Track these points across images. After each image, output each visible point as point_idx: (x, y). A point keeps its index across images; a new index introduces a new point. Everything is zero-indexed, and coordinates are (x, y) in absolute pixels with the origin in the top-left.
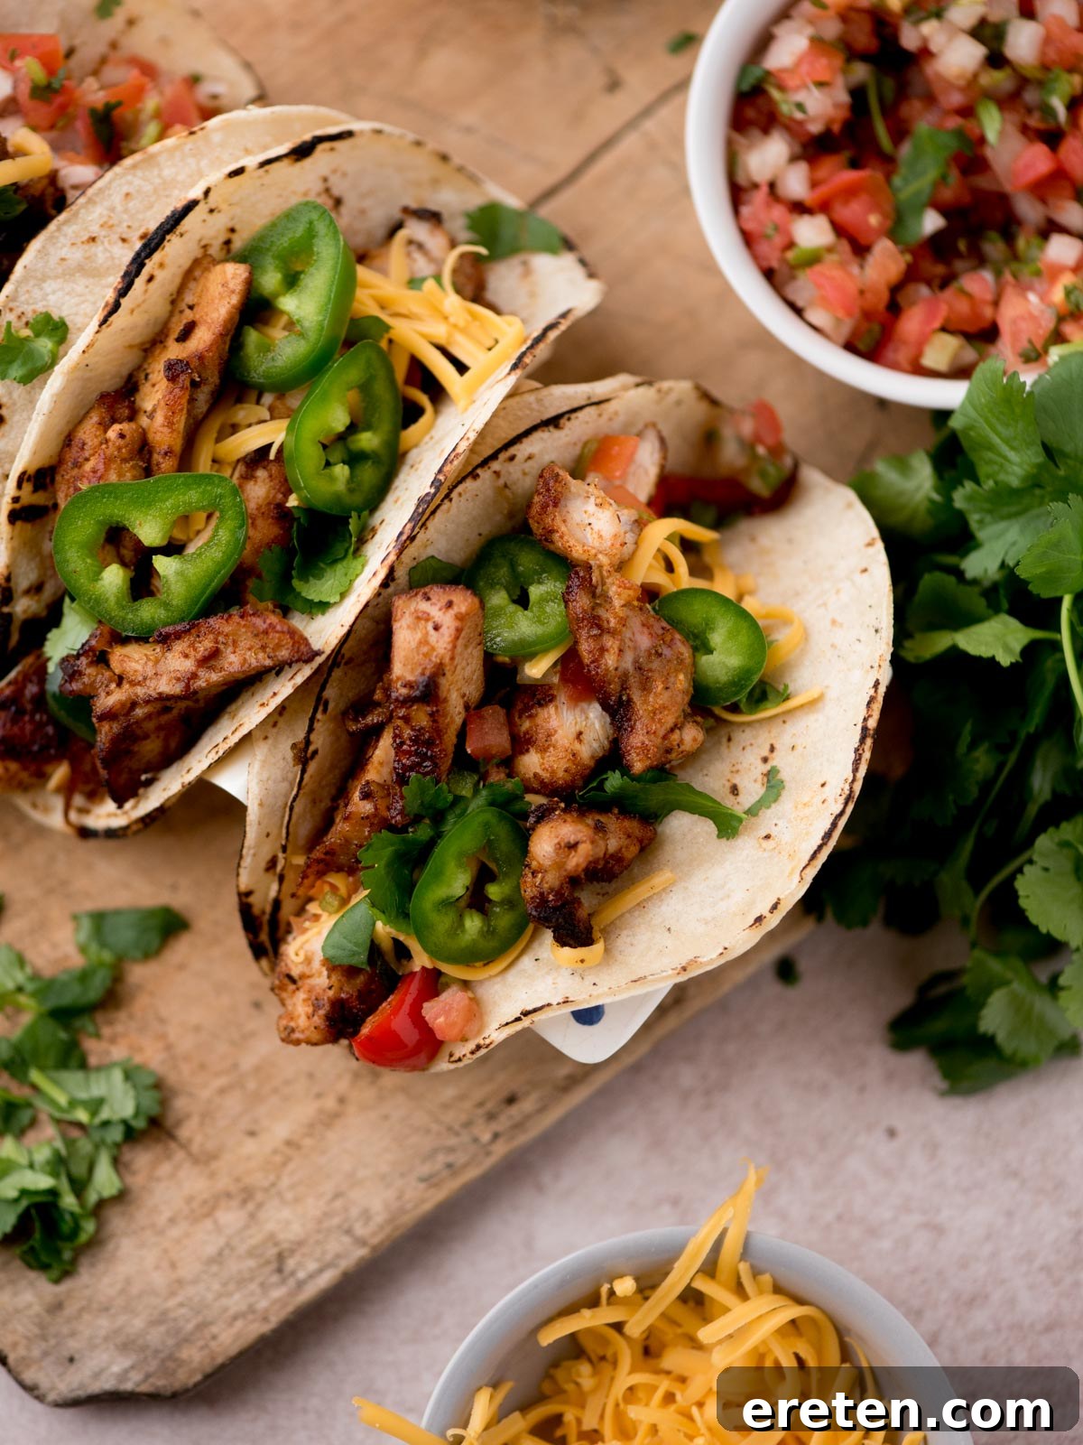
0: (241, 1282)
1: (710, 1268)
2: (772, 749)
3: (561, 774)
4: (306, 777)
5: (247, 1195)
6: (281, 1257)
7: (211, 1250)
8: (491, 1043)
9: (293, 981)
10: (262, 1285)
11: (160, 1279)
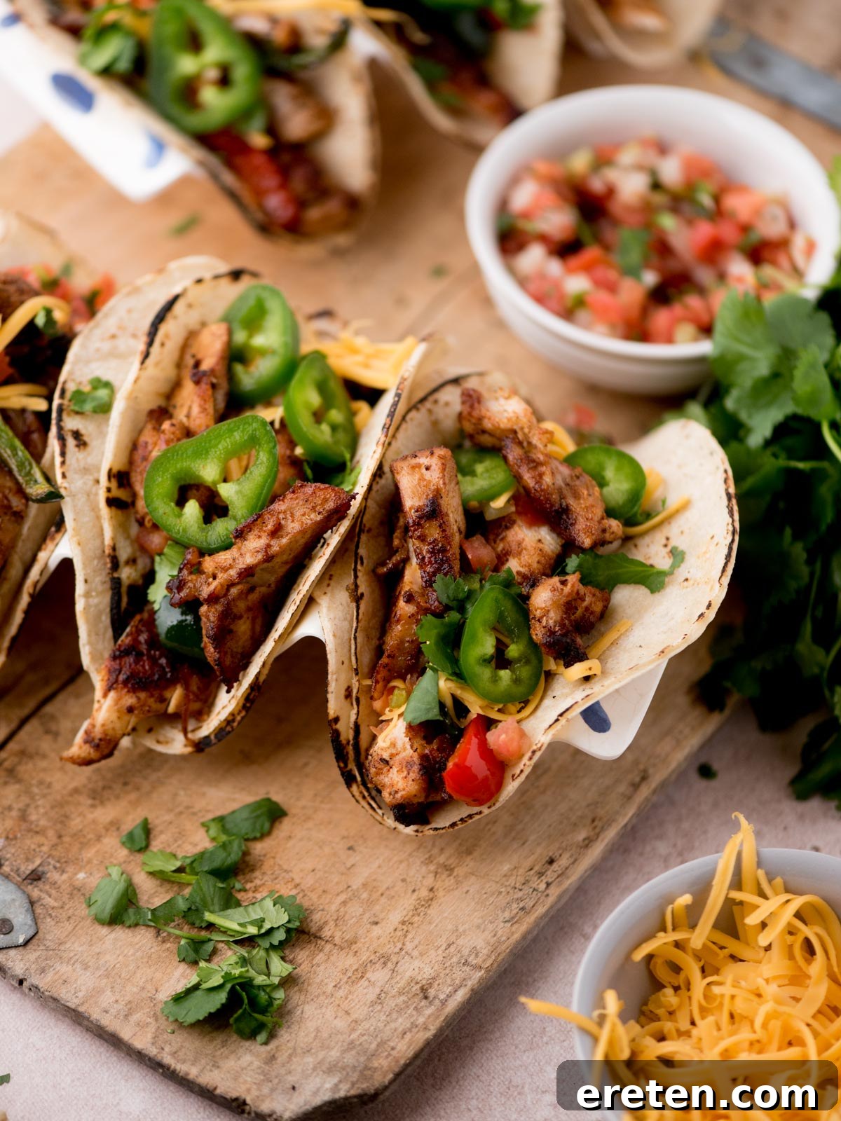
0: (400, 1011)
1: (737, 884)
2: (668, 539)
3: (535, 565)
4: (361, 611)
5: (385, 960)
6: (424, 990)
7: (372, 996)
8: (542, 745)
9: (387, 763)
10: (416, 1008)
11: (341, 1024)
